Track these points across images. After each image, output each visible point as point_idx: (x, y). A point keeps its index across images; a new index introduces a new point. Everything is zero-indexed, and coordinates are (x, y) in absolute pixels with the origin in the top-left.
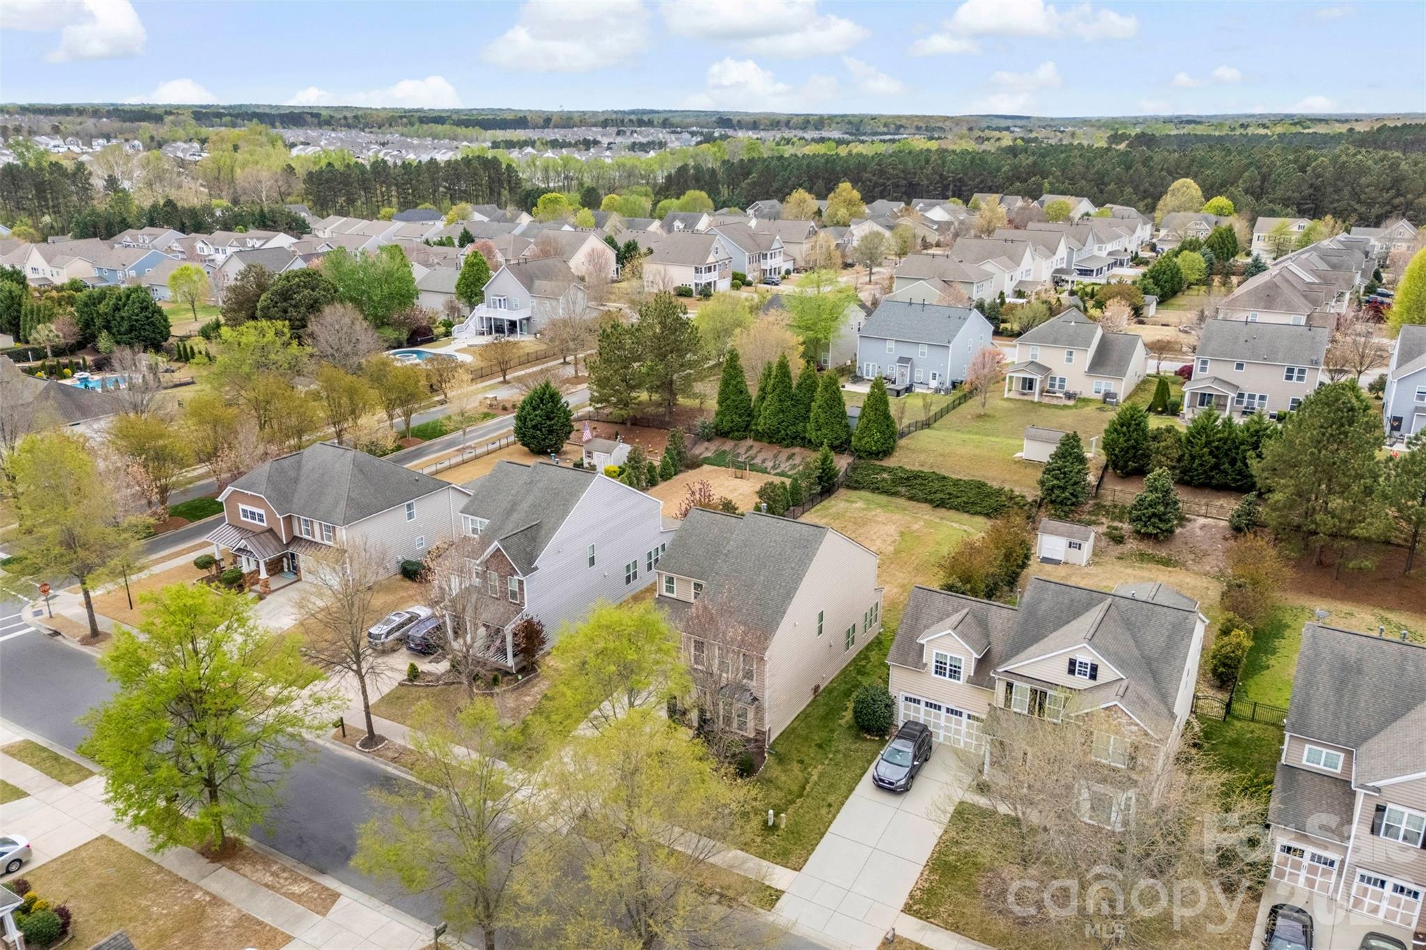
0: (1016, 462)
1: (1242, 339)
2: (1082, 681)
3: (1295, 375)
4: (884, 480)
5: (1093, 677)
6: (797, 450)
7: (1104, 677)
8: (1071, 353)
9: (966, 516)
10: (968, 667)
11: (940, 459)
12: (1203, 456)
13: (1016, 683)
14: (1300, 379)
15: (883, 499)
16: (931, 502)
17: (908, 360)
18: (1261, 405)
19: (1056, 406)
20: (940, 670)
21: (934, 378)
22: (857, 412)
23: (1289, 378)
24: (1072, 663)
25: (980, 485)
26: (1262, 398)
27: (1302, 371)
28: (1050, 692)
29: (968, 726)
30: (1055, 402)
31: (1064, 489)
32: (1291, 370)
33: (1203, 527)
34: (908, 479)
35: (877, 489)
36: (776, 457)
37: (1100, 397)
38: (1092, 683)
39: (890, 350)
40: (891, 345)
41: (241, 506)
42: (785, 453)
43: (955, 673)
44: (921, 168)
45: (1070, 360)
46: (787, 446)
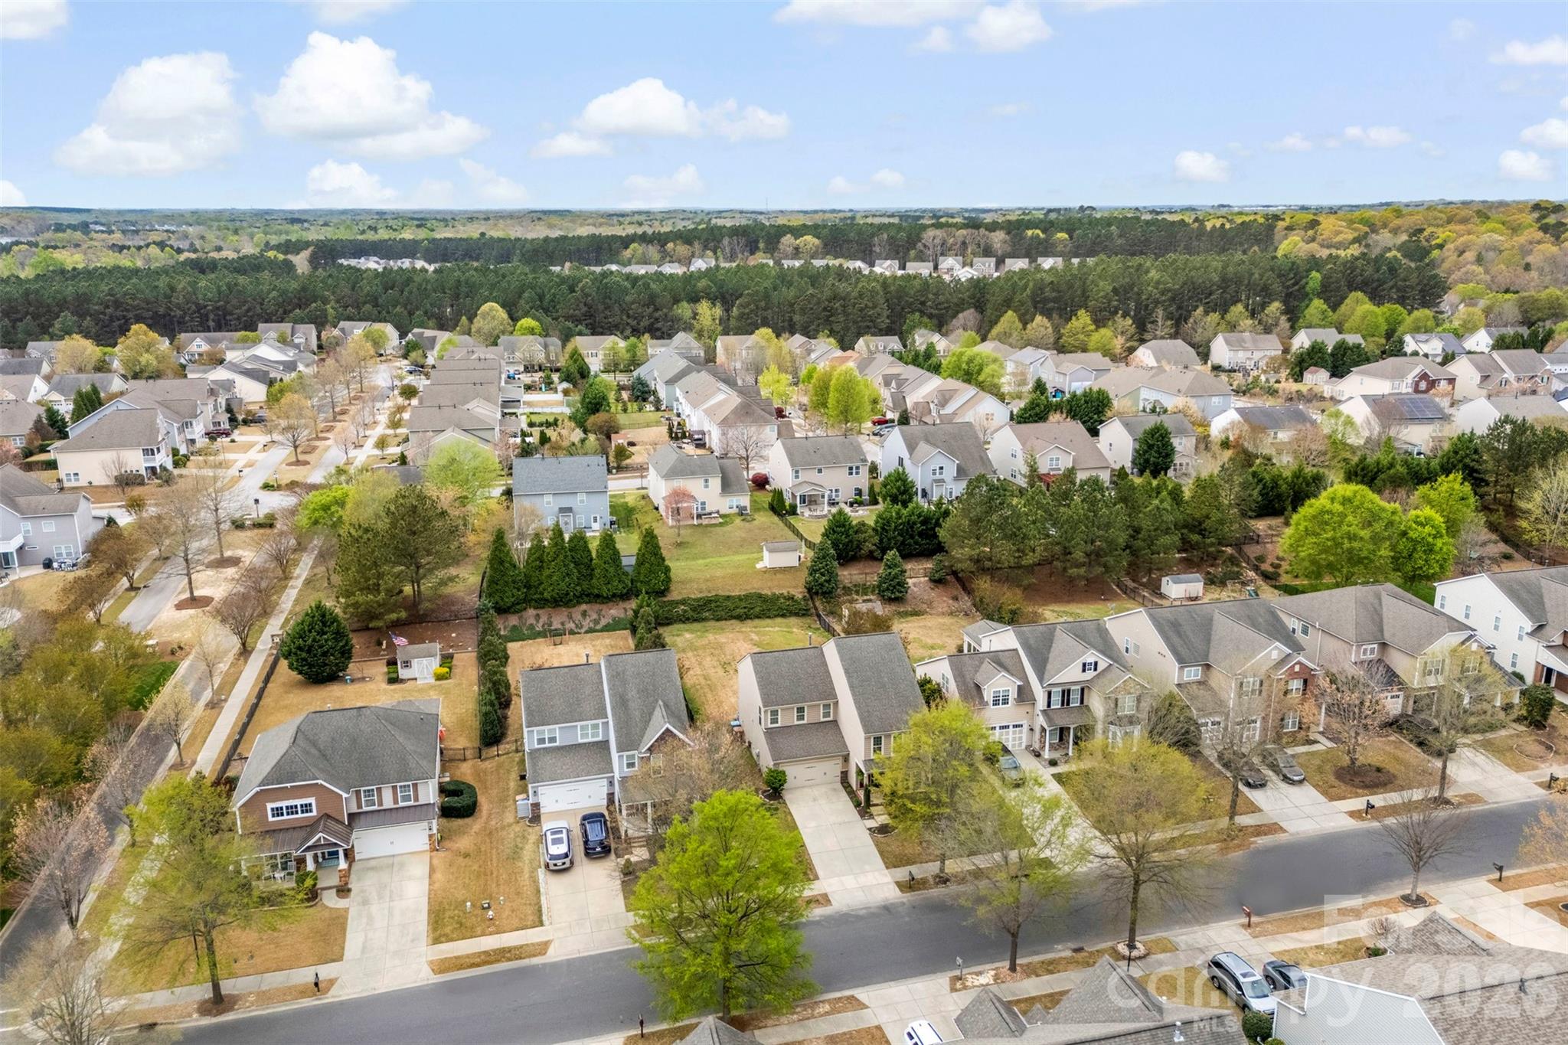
0: (765, 572)
1: (812, 451)
2: (1090, 674)
3: (854, 471)
4: (685, 611)
5: (1095, 669)
6: (584, 607)
7: (1101, 666)
8: (706, 481)
9: (768, 621)
10: (1013, 695)
11: (709, 584)
12: (894, 538)
13: (1054, 690)
14: (857, 473)
15: (696, 626)
16: (739, 618)
17: (570, 510)
18: (837, 496)
19: (715, 525)
20: (996, 702)
21: (595, 520)
22: (633, 561)
23: (851, 474)
24: (1084, 665)
25: (760, 596)
26: (837, 491)
27: (857, 468)
28: (1073, 688)
29: (1014, 733)
30: (713, 521)
31: (828, 581)
32: (851, 468)
33: (915, 585)
34: (705, 605)
35: (685, 619)
36: (570, 617)
37: (735, 510)
38: (1096, 673)
39: (549, 503)
40: (548, 498)
41: (270, 806)
42: (577, 612)
43: (1005, 702)
44: (168, 297)
45: (706, 486)
46: (574, 606)
